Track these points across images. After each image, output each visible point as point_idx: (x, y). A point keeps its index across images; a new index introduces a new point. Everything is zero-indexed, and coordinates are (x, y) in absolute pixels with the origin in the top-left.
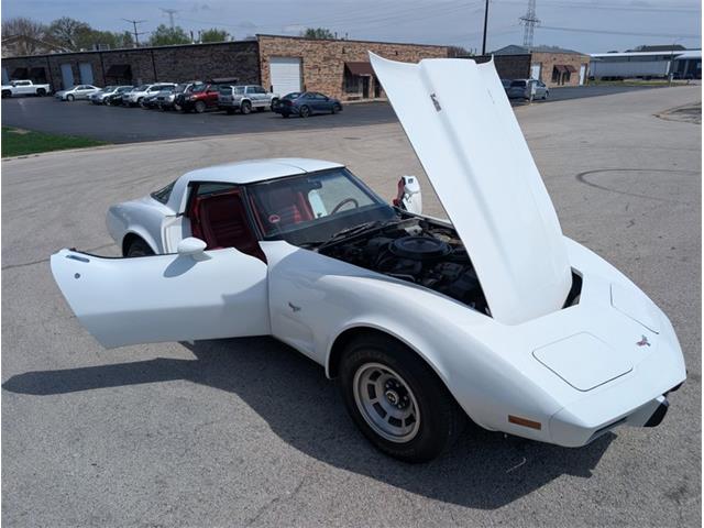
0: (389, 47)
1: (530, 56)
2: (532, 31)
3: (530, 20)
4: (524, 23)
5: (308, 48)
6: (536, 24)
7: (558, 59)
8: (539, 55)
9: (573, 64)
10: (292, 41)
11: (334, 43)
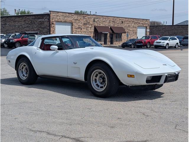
0: (118, 19)
10: (67, 15)
11: (89, 16)
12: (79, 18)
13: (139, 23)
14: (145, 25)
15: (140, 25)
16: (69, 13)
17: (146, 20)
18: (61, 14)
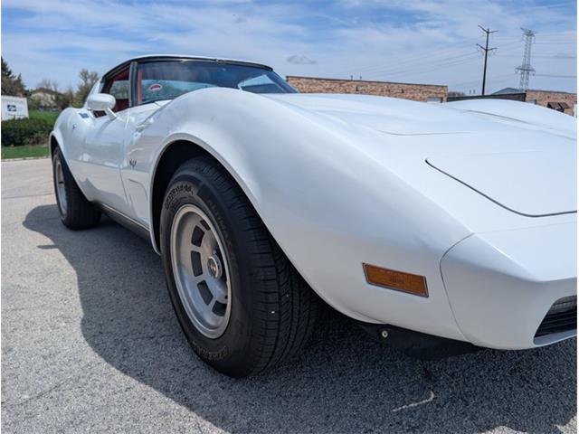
0: (396, 87)
1: (525, 94)
2: (528, 79)
3: (526, 70)
4: (520, 72)
5: (328, 87)
6: (530, 72)
7: (552, 96)
8: (533, 94)
9: (567, 101)
10: (315, 81)
11: (349, 83)
12: (333, 86)
13: (430, 92)
14: (439, 96)
15: (430, 95)
16: (317, 79)
17: (443, 87)
18: (305, 80)
